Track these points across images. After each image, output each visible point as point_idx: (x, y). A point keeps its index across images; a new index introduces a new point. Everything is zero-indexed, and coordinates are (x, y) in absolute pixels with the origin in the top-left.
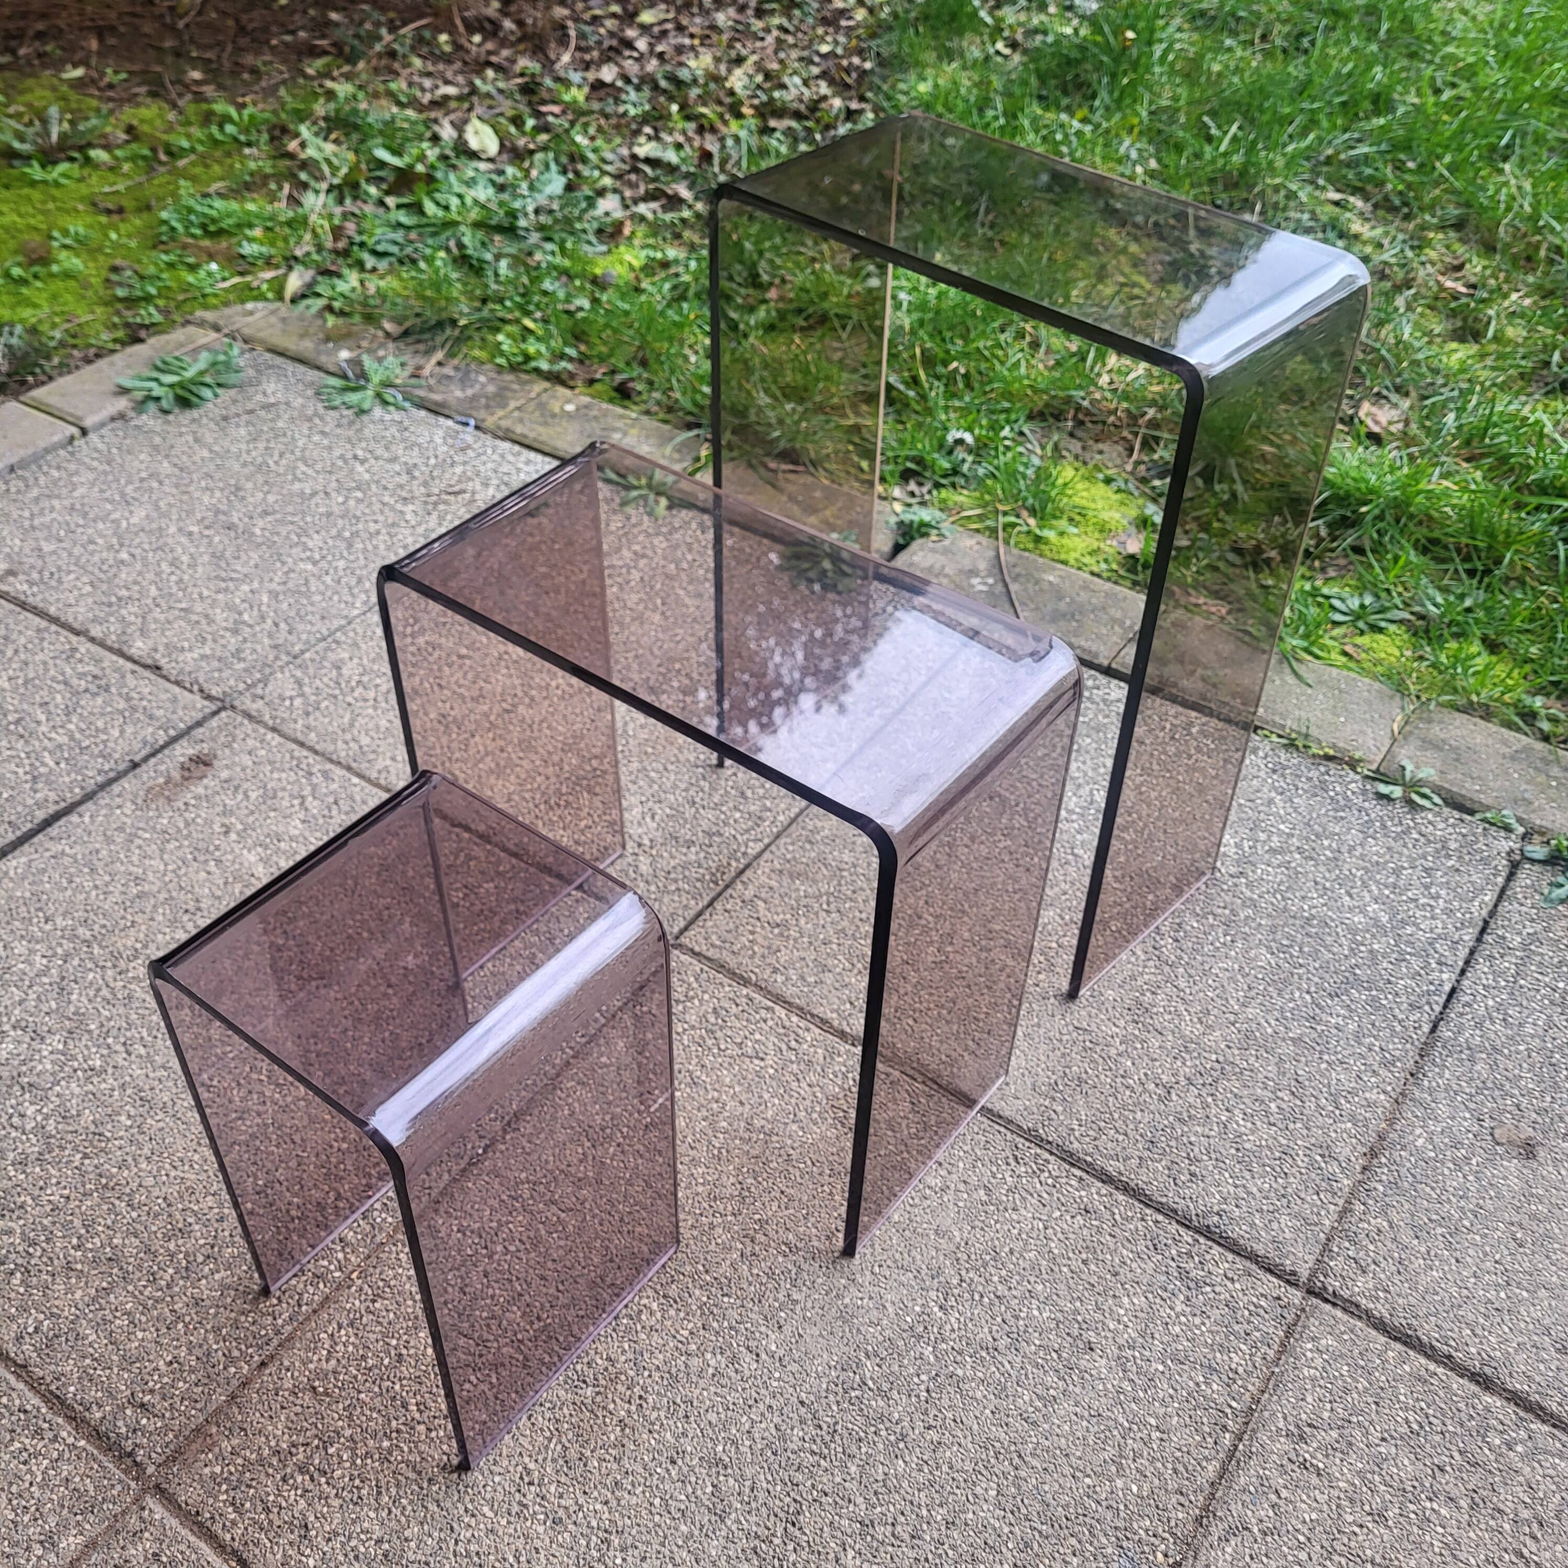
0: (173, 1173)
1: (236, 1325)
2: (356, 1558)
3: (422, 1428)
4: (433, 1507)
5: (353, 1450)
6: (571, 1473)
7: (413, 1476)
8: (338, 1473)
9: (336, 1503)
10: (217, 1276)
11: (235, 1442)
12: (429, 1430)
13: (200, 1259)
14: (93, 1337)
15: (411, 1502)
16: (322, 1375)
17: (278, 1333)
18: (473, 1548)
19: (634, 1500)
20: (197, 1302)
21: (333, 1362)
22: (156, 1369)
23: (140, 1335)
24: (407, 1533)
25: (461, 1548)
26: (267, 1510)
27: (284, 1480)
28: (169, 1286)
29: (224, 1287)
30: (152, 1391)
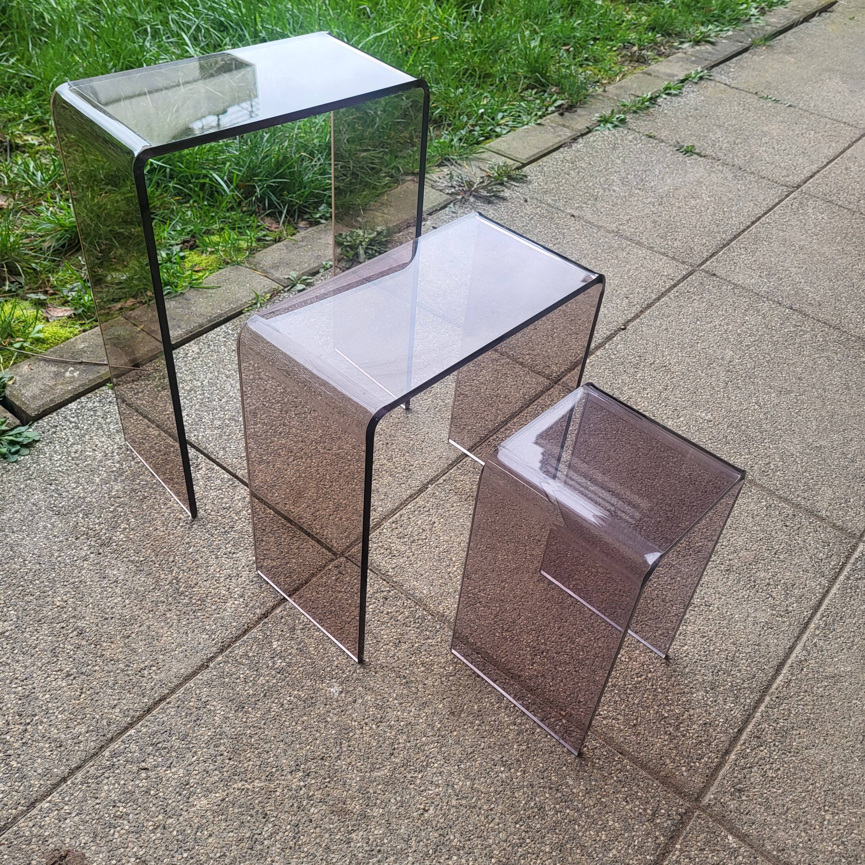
0: (497, 820)
1: (601, 768)
2: (716, 701)
3: (650, 675)
4: (687, 670)
5: (665, 705)
6: (661, 617)
7: (673, 679)
8: (677, 711)
9: (692, 712)
10: (571, 783)
11: (668, 761)
12: (650, 672)
13: (559, 795)
14: (614, 851)
15: (686, 679)
16: (626, 723)
17: (603, 746)
18: (702, 653)
19: (670, 595)
20: (588, 792)
21: (619, 717)
22: (631, 810)
23: (611, 823)
24: (701, 680)
25: (704, 659)
26: (701, 742)
27: (684, 736)
28: (578, 811)
29: (578, 778)
30: (645, 810)
